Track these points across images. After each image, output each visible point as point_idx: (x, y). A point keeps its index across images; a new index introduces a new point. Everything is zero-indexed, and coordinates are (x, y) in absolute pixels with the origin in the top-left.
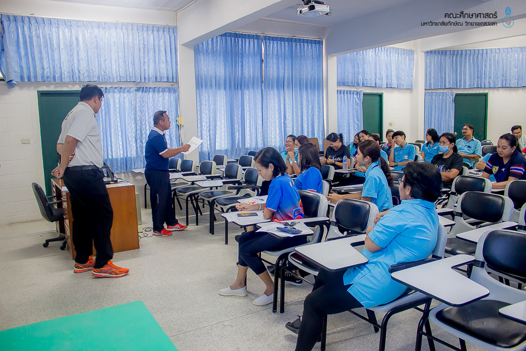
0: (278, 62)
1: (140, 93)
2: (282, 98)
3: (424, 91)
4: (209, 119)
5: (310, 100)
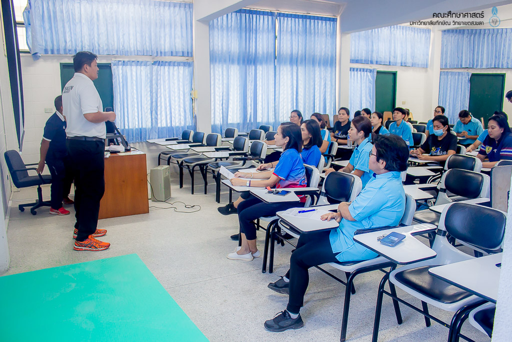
0: (292, 38)
1: (156, 66)
2: (295, 74)
3: (439, 70)
4: (223, 93)
5: (322, 77)
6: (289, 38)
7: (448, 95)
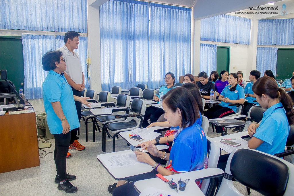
0: (160, 21)
1: (59, 40)
2: (162, 47)
3: (257, 47)
4: (110, 60)
5: (182, 49)
6: (158, 21)
7: (263, 63)
